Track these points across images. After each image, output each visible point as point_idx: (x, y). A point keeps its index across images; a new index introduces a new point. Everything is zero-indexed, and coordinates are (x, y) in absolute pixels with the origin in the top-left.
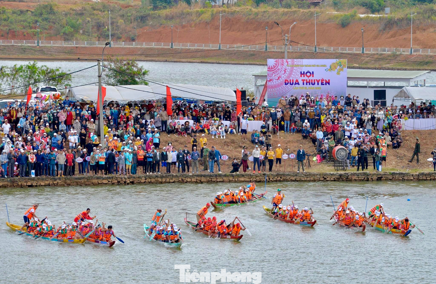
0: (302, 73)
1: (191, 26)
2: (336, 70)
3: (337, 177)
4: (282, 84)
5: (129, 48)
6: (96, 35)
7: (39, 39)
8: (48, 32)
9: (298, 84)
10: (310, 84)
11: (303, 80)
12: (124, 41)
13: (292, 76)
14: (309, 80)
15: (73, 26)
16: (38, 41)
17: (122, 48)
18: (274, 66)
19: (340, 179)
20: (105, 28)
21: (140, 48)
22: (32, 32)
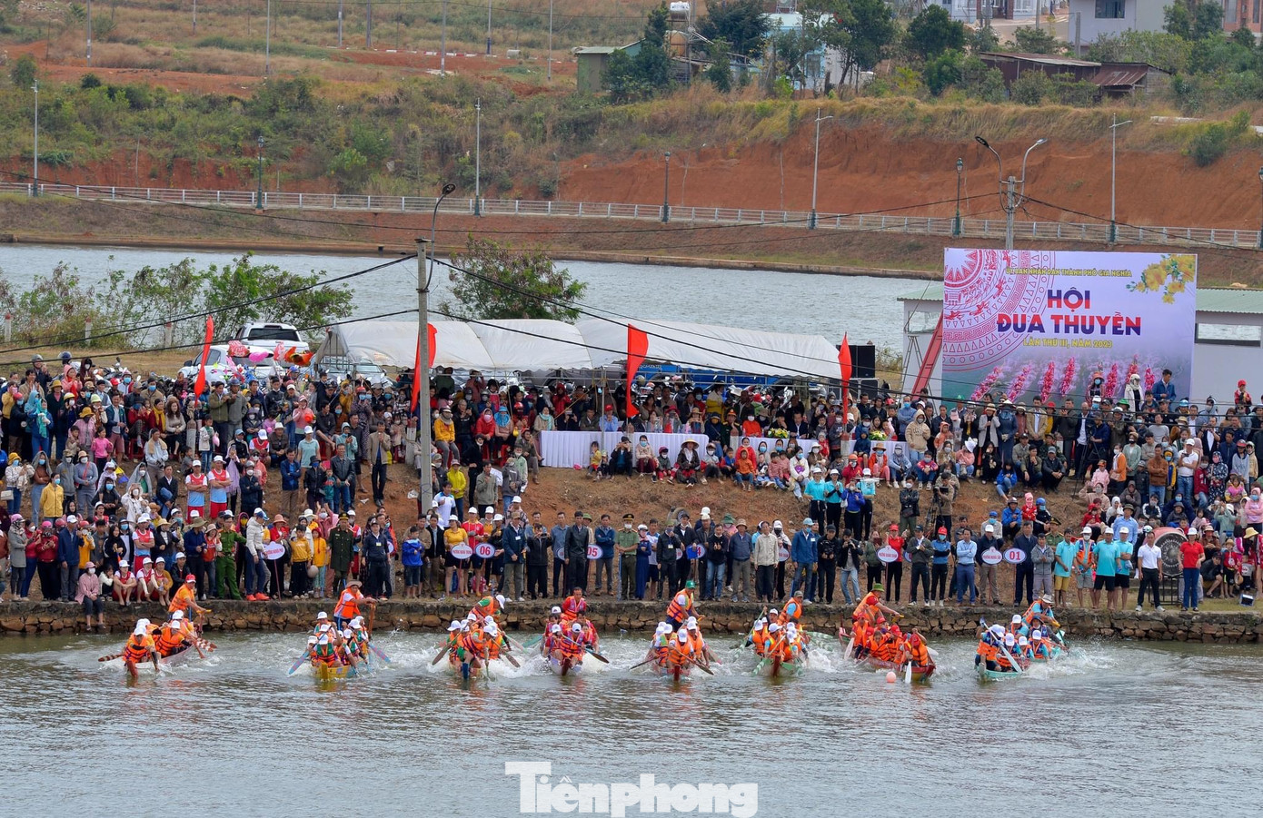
0: (1055, 294)
1: (725, 155)
2: (1162, 288)
3: (1154, 625)
4: (987, 328)
5: (536, 219)
6: (435, 177)
7: (262, 187)
8: (292, 165)
9: (1041, 329)
10: (1076, 331)
11: (1056, 318)
12: (519, 199)
13: (1022, 302)
14: (1076, 318)
15: (366, 150)
16: (260, 194)
17: (514, 218)
18: (964, 270)
19: (1167, 633)
20: (463, 155)
21: (568, 219)
22: (241, 164)
